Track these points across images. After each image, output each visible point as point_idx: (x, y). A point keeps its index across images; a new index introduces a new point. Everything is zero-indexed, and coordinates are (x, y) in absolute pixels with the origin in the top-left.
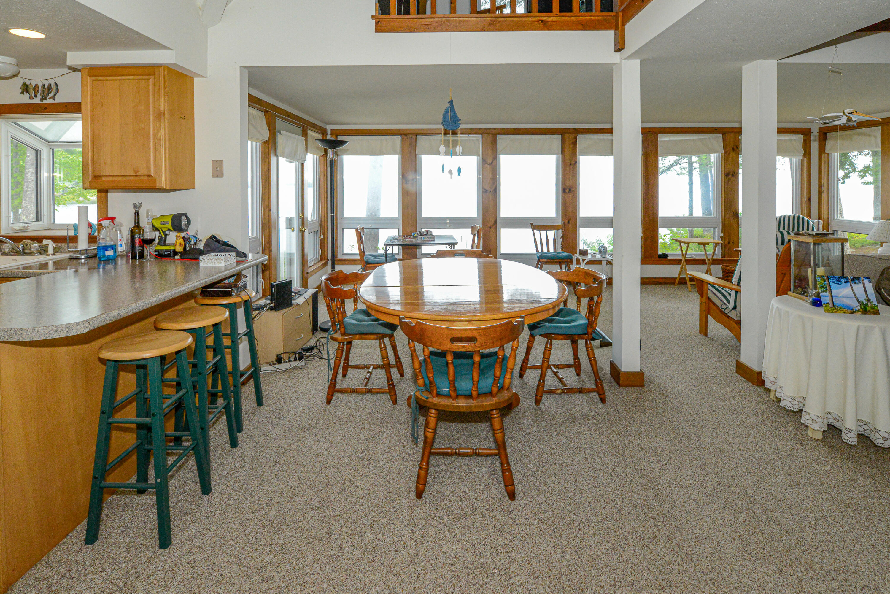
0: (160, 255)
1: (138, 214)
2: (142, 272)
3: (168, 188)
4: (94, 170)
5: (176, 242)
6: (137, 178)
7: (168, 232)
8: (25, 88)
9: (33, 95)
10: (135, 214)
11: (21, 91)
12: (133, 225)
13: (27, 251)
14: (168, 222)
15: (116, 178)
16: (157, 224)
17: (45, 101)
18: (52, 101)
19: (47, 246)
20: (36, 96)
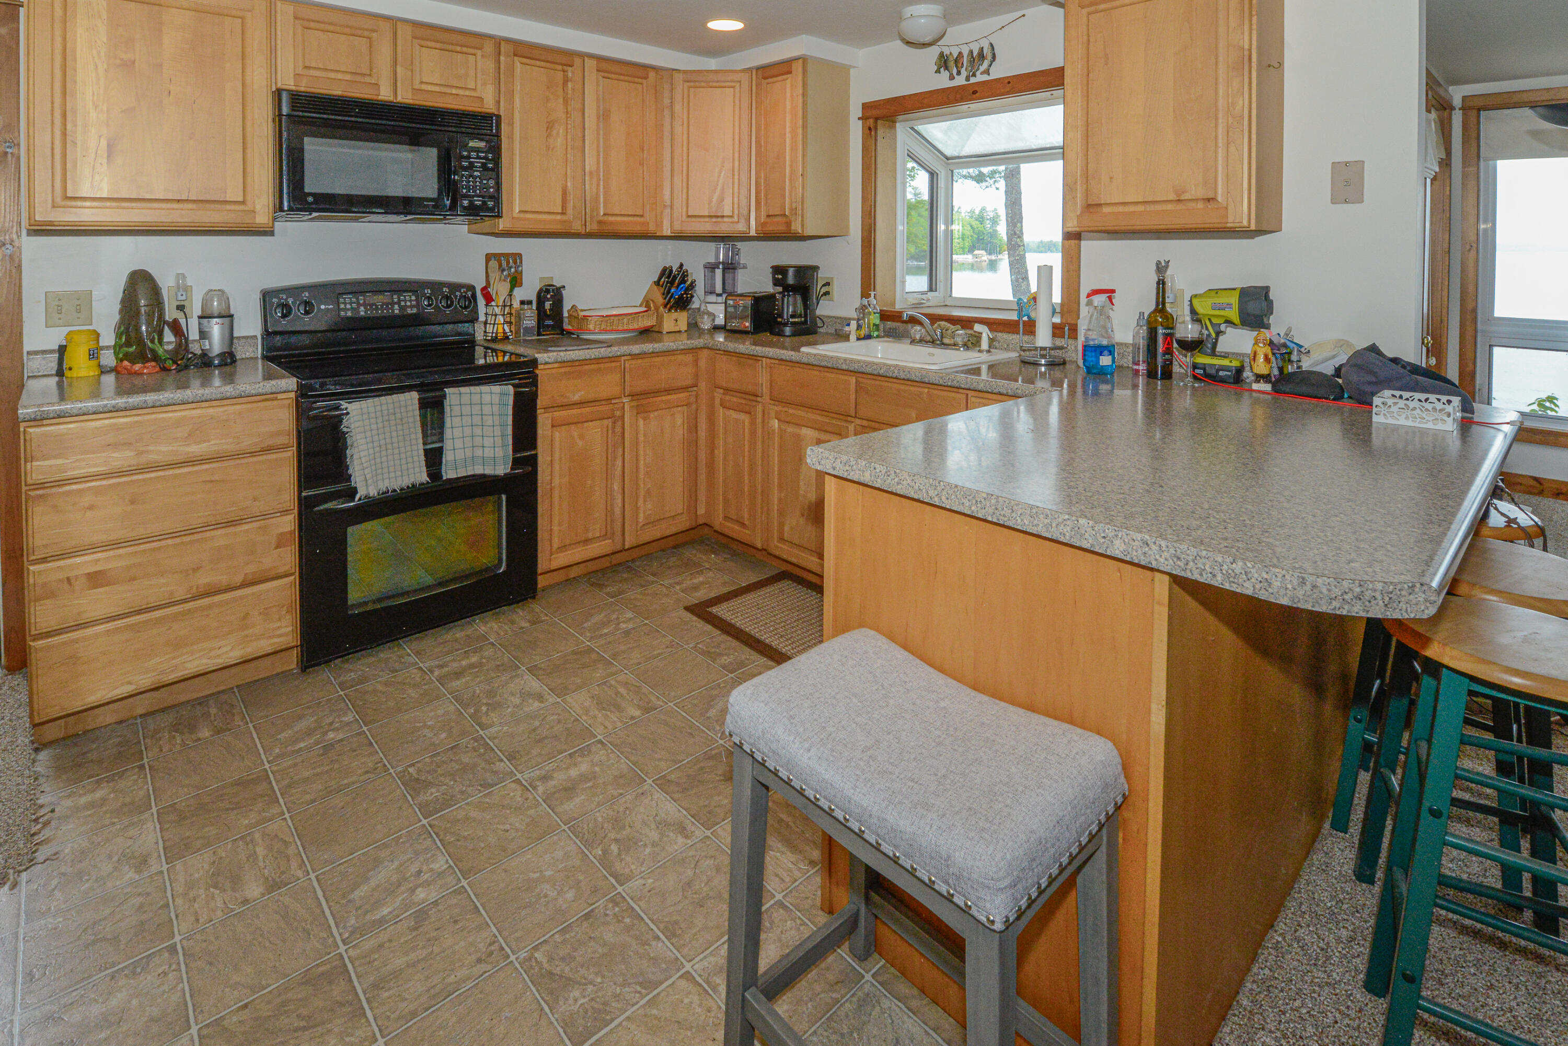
0: (1209, 377)
1: (1164, 283)
2: (1167, 411)
3: (1253, 227)
4: (1087, 192)
5: (1255, 353)
6: (1180, 206)
7: (1223, 327)
8: (944, 62)
9: (955, 71)
10: (1158, 283)
11: (936, 68)
12: (1153, 307)
13: (946, 341)
14: (1230, 306)
15: (1132, 209)
16: (1203, 308)
17: (973, 80)
18: (985, 78)
19: (978, 336)
20: (959, 73)
